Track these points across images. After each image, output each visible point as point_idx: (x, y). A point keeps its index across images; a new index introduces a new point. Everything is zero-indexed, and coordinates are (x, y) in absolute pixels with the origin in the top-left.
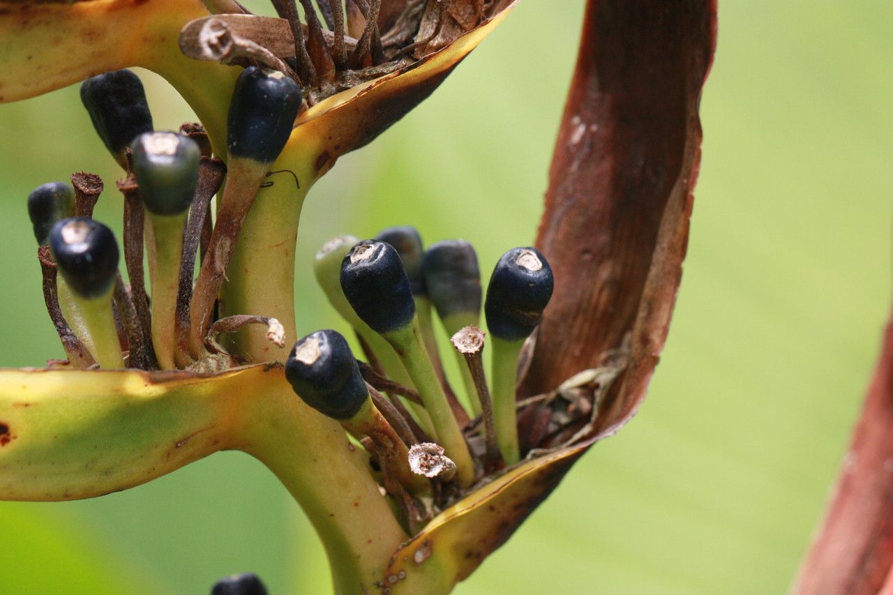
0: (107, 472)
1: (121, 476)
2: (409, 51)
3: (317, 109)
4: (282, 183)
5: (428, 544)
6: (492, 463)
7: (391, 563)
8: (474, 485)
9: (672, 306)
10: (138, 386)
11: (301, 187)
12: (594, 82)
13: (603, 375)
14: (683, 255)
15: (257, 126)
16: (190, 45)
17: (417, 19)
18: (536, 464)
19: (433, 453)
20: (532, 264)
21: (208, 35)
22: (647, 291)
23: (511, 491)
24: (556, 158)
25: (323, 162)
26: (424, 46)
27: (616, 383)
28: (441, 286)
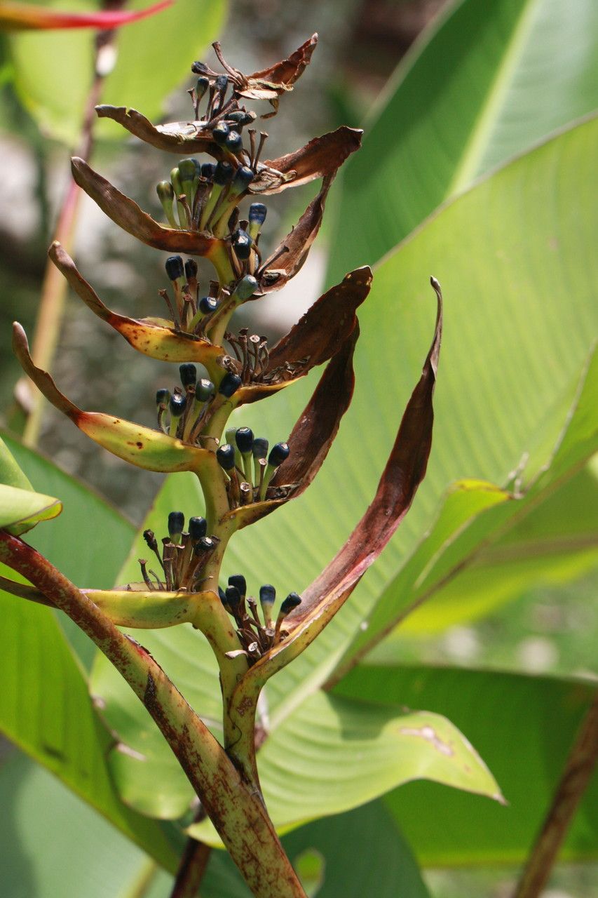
0: (162, 465)
1: (165, 468)
2: (270, 382)
3: (243, 388)
4: (228, 405)
5: (235, 514)
6: (257, 499)
7: (225, 515)
8: (251, 503)
9: (317, 472)
10: (178, 445)
11: (233, 407)
12: (313, 408)
13: (293, 486)
14: (324, 459)
15: (229, 387)
16: (219, 361)
17: (274, 375)
18: (270, 502)
19: (248, 485)
20: (286, 447)
21: (225, 359)
22: (312, 466)
23: (259, 508)
24: (296, 426)
25: (240, 404)
26: (274, 382)
27: (296, 489)
28: (257, 449)
